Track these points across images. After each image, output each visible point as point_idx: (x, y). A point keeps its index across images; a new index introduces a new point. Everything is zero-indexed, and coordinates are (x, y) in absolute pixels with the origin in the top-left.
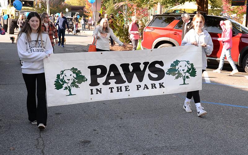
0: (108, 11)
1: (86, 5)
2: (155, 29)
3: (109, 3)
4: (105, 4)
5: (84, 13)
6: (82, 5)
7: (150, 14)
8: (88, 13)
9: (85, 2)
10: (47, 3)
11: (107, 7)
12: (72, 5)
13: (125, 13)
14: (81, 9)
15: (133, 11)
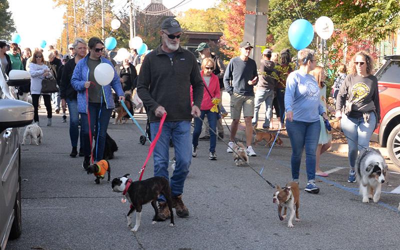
0: (279, 46)
1: (223, 29)
2: (389, 88)
3: (282, 27)
4: (271, 30)
5: (221, 50)
6: (214, 30)
7: (382, 55)
8: (229, 49)
9: (222, 23)
10: (131, 24)
11: (277, 37)
12: (190, 30)
13: (321, 50)
14: (212, 40)
15: (339, 47)
